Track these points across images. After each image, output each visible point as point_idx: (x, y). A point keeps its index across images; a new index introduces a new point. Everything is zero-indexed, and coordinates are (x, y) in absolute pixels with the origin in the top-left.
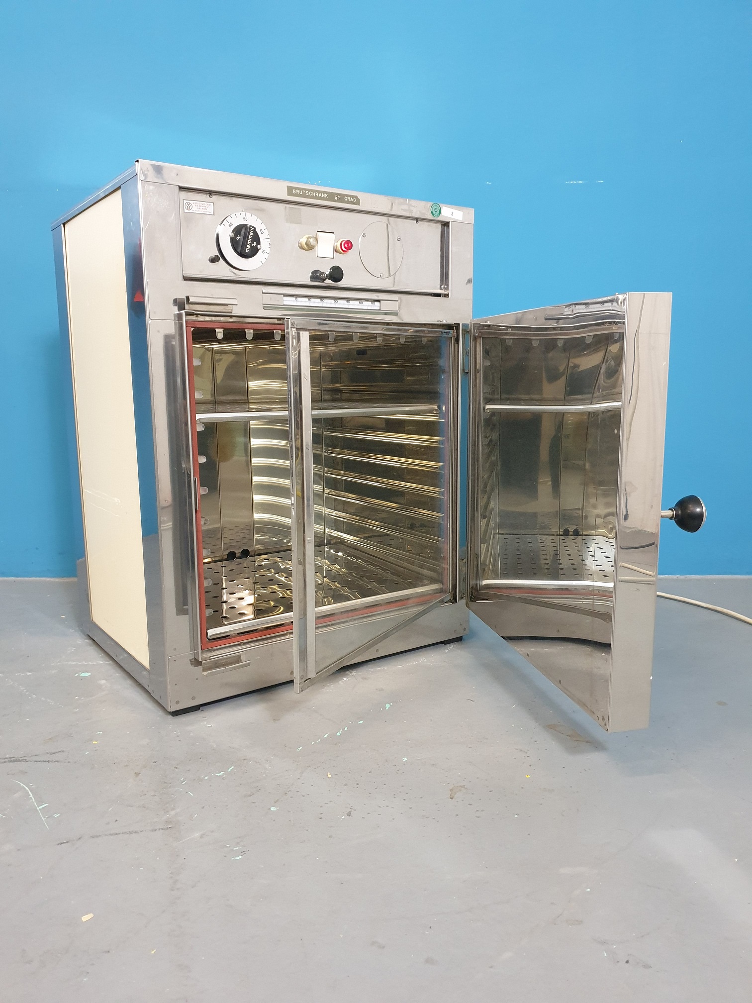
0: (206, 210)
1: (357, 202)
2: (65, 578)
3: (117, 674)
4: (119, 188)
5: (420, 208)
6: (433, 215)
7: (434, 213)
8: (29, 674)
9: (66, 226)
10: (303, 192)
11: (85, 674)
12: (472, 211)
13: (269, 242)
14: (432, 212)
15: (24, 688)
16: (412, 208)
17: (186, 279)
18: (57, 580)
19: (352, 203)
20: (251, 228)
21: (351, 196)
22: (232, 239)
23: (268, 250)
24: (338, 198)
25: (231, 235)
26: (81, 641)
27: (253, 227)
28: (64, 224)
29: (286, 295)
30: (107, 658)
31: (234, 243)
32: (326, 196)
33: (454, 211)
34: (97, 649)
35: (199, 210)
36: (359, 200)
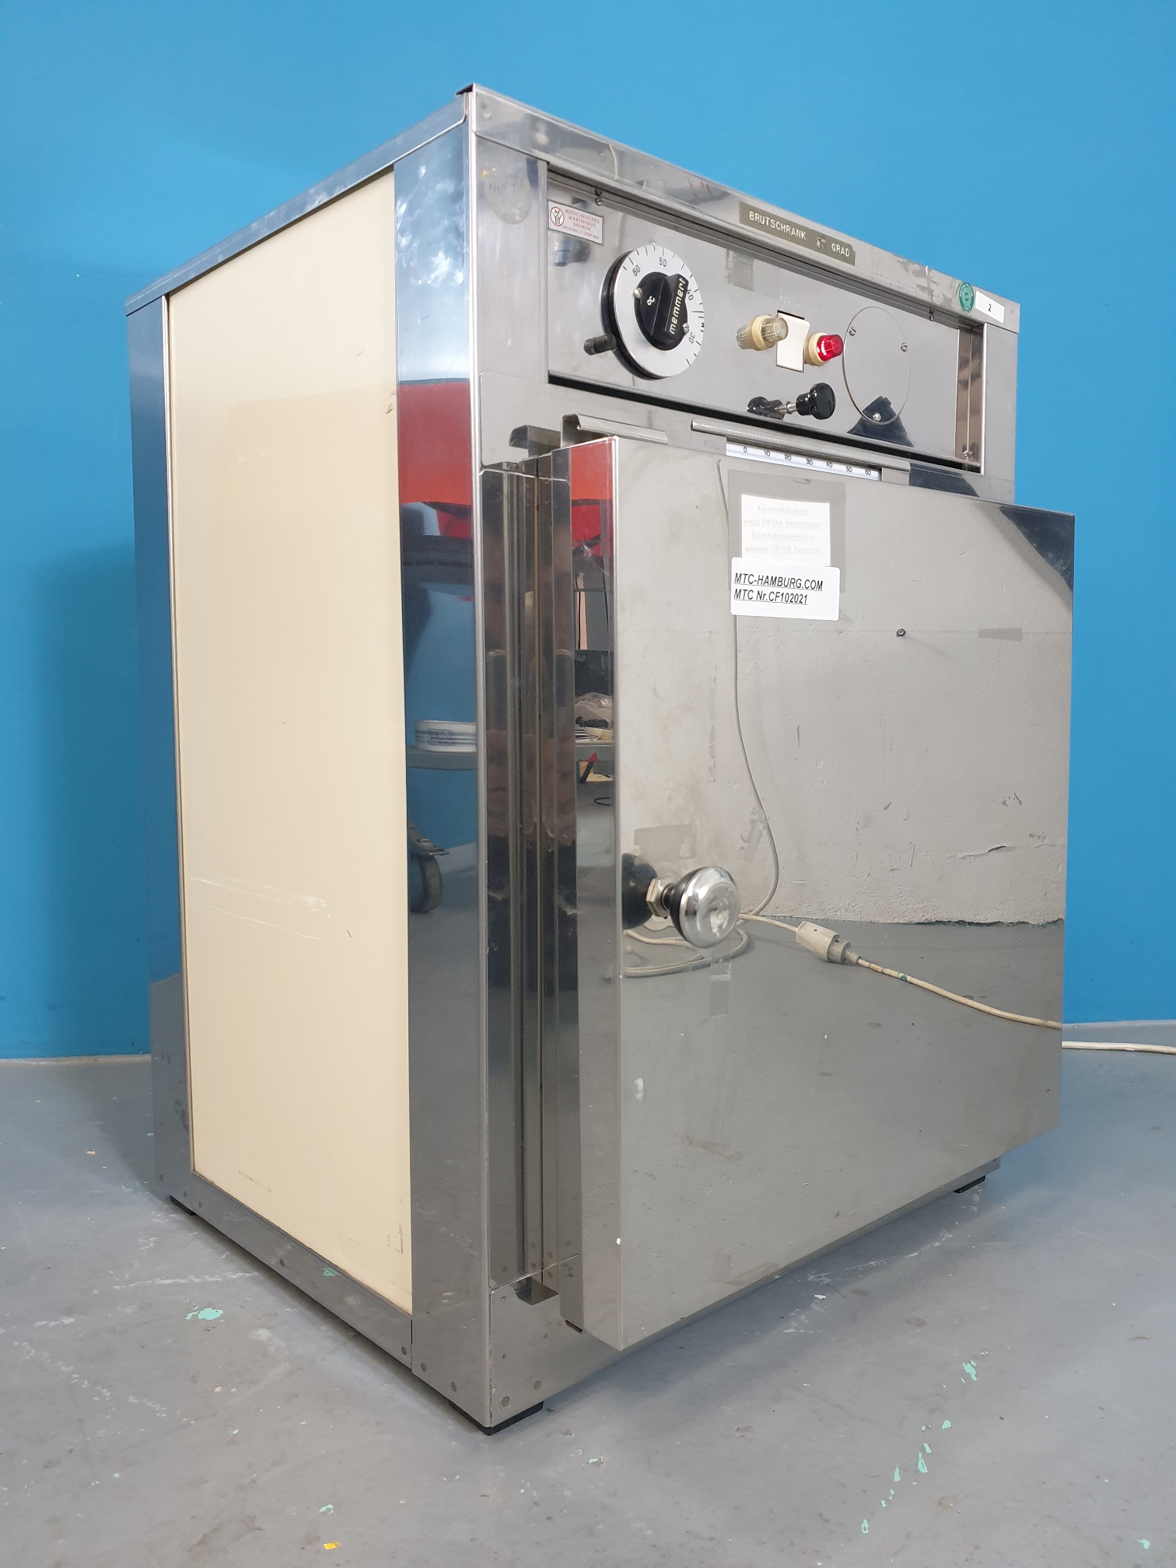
0: (588, 232)
1: (851, 260)
2: (60, 1058)
3: (289, 1311)
4: (390, 169)
5: (942, 290)
6: (962, 305)
7: (964, 301)
8: (68, 1321)
9: (173, 299)
10: (766, 219)
11: (209, 1314)
12: (1017, 308)
13: (702, 320)
14: (961, 298)
15: (71, 1368)
16: (933, 286)
17: (554, 380)
18: (43, 1063)
19: (843, 258)
20: (681, 280)
21: (842, 244)
22: (637, 300)
23: (699, 337)
24: (821, 243)
25: (637, 292)
26: (164, 1219)
27: (684, 279)
28: (168, 296)
29: (732, 440)
30: (243, 1263)
31: (642, 313)
32: (803, 235)
33: (993, 303)
34: (208, 1237)
35: (576, 228)
36: (854, 253)
